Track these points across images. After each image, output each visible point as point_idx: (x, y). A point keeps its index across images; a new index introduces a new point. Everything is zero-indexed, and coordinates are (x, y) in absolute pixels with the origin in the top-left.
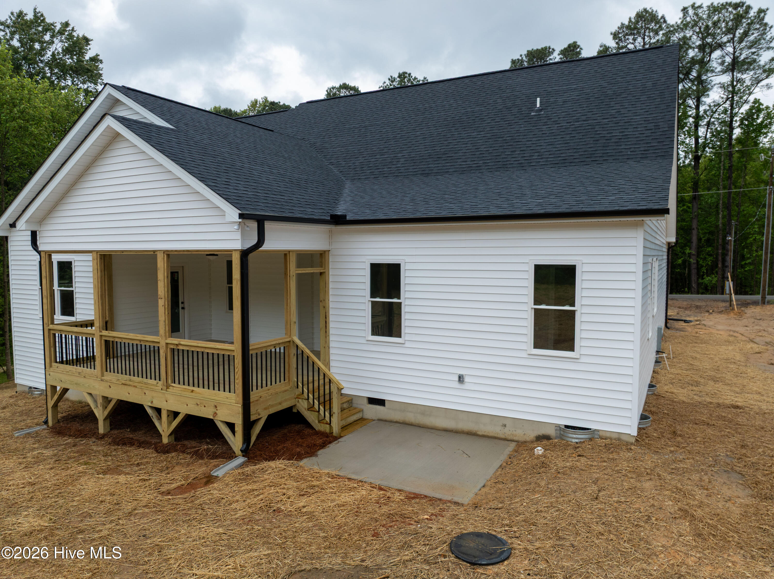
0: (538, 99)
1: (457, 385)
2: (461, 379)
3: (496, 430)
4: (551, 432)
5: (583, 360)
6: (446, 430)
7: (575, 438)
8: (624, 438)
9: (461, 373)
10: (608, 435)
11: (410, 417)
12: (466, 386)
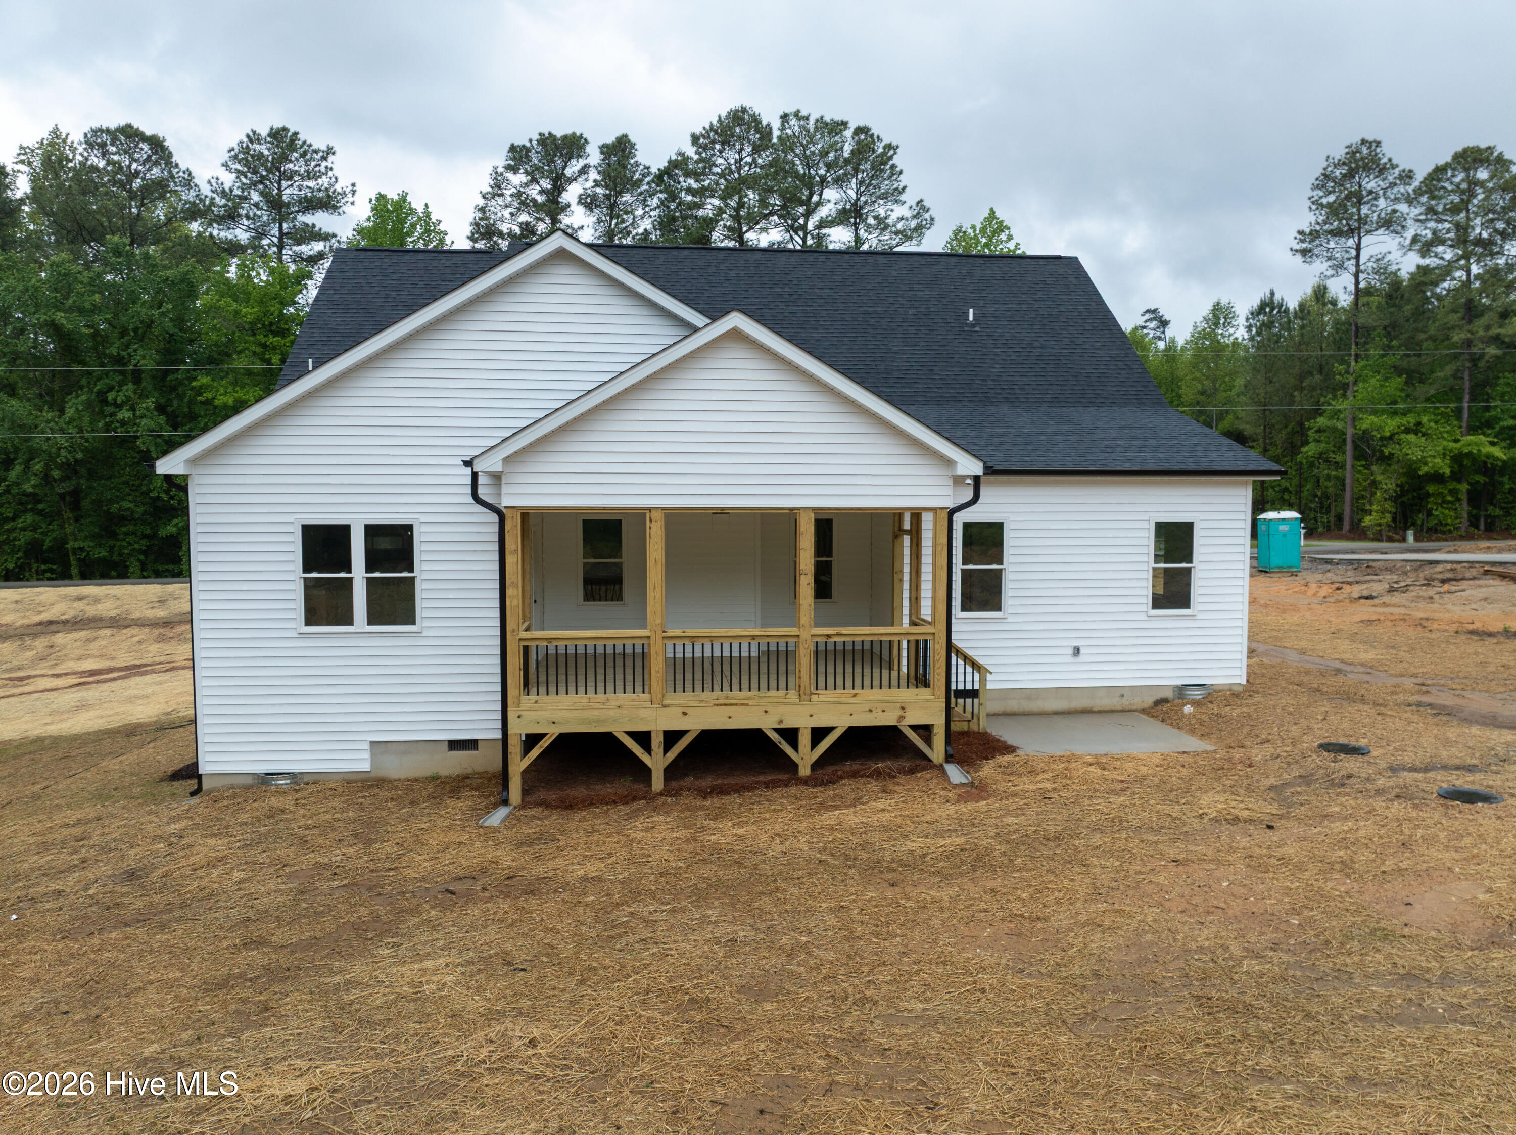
0: (971, 311)
1: (1071, 659)
2: (1077, 651)
3: (1114, 702)
4: (1169, 694)
5: (1200, 616)
6: (1056, 713)
7: (1197, 694)
8: (1235, 688)
9: (1076, 643)
10: (1221, 688)
11: (1013, 705)
12: (1081, 658)
